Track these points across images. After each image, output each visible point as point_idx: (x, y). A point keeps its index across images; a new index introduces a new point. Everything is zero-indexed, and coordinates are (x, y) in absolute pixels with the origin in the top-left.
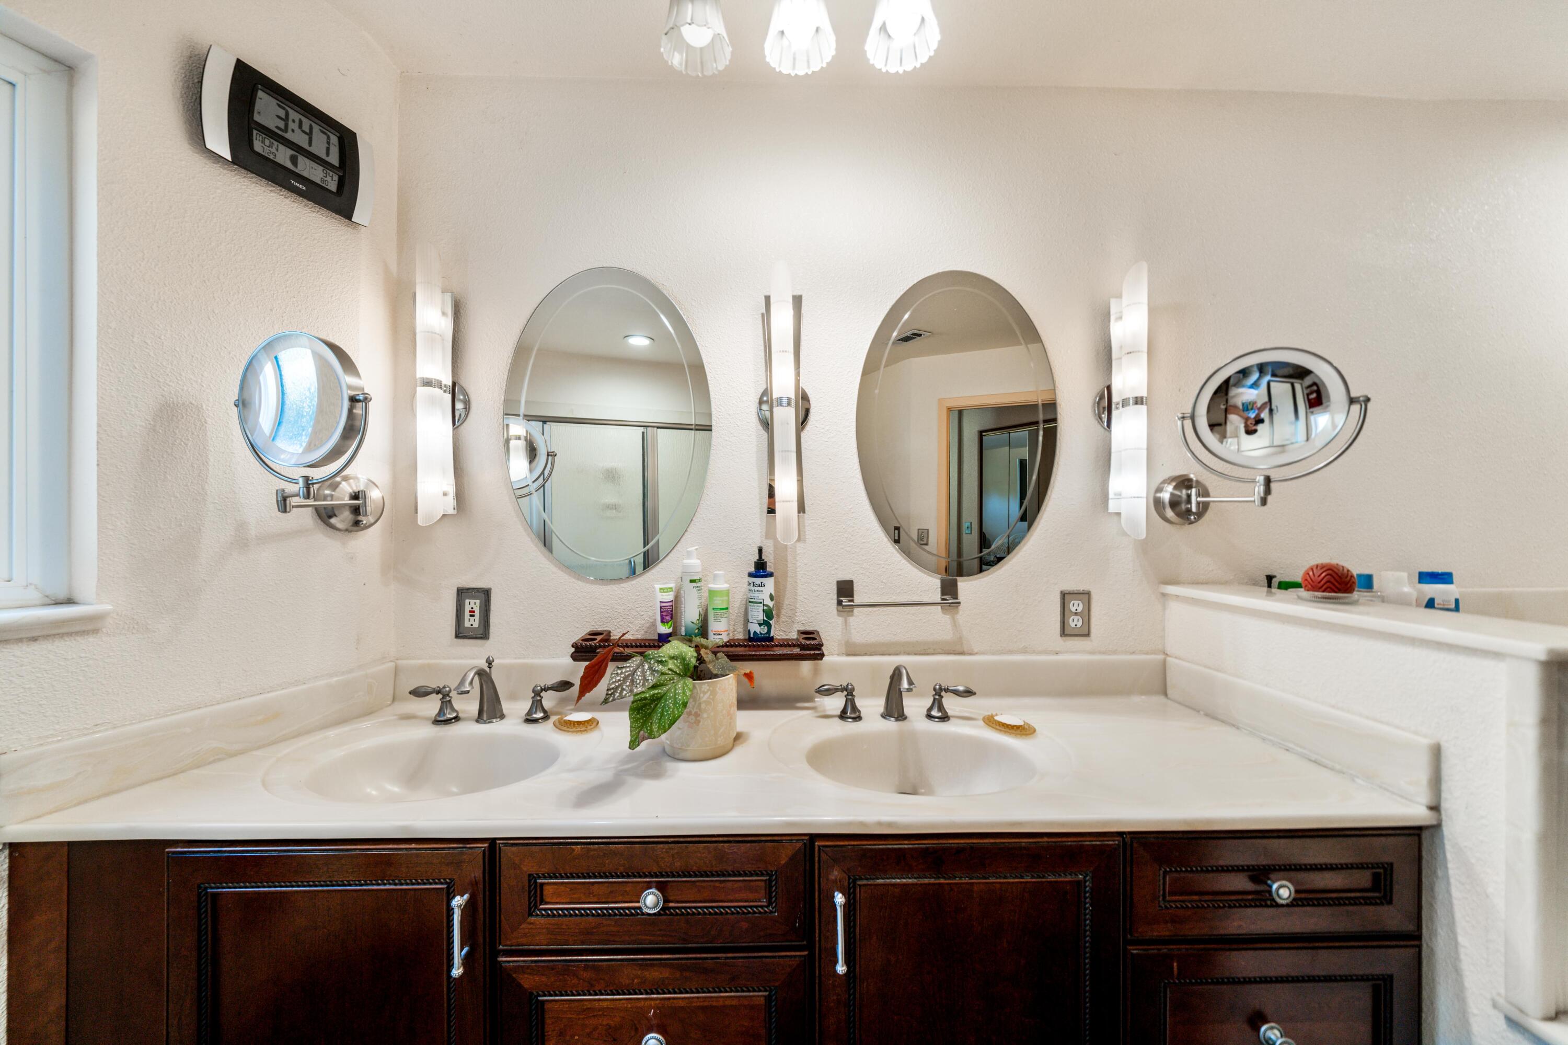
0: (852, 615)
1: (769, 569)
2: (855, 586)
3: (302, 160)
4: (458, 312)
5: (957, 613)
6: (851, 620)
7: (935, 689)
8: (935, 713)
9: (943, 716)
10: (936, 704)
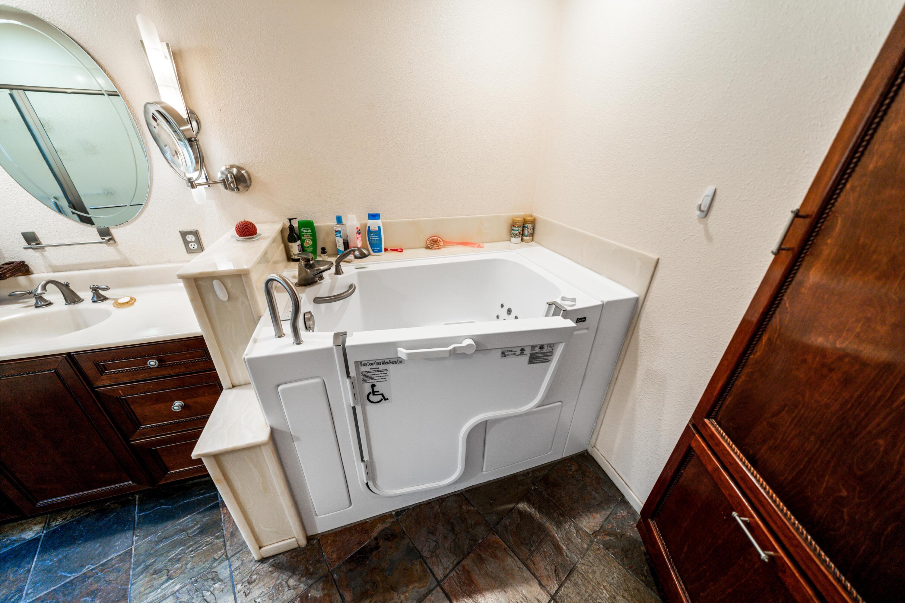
0: (45, 251)
2: (37, 235)
5: (117, 245)
6: (46, 254)
7: (90, 288)
8: (95, 299)
9: (105, 299)
10: (95, 295)
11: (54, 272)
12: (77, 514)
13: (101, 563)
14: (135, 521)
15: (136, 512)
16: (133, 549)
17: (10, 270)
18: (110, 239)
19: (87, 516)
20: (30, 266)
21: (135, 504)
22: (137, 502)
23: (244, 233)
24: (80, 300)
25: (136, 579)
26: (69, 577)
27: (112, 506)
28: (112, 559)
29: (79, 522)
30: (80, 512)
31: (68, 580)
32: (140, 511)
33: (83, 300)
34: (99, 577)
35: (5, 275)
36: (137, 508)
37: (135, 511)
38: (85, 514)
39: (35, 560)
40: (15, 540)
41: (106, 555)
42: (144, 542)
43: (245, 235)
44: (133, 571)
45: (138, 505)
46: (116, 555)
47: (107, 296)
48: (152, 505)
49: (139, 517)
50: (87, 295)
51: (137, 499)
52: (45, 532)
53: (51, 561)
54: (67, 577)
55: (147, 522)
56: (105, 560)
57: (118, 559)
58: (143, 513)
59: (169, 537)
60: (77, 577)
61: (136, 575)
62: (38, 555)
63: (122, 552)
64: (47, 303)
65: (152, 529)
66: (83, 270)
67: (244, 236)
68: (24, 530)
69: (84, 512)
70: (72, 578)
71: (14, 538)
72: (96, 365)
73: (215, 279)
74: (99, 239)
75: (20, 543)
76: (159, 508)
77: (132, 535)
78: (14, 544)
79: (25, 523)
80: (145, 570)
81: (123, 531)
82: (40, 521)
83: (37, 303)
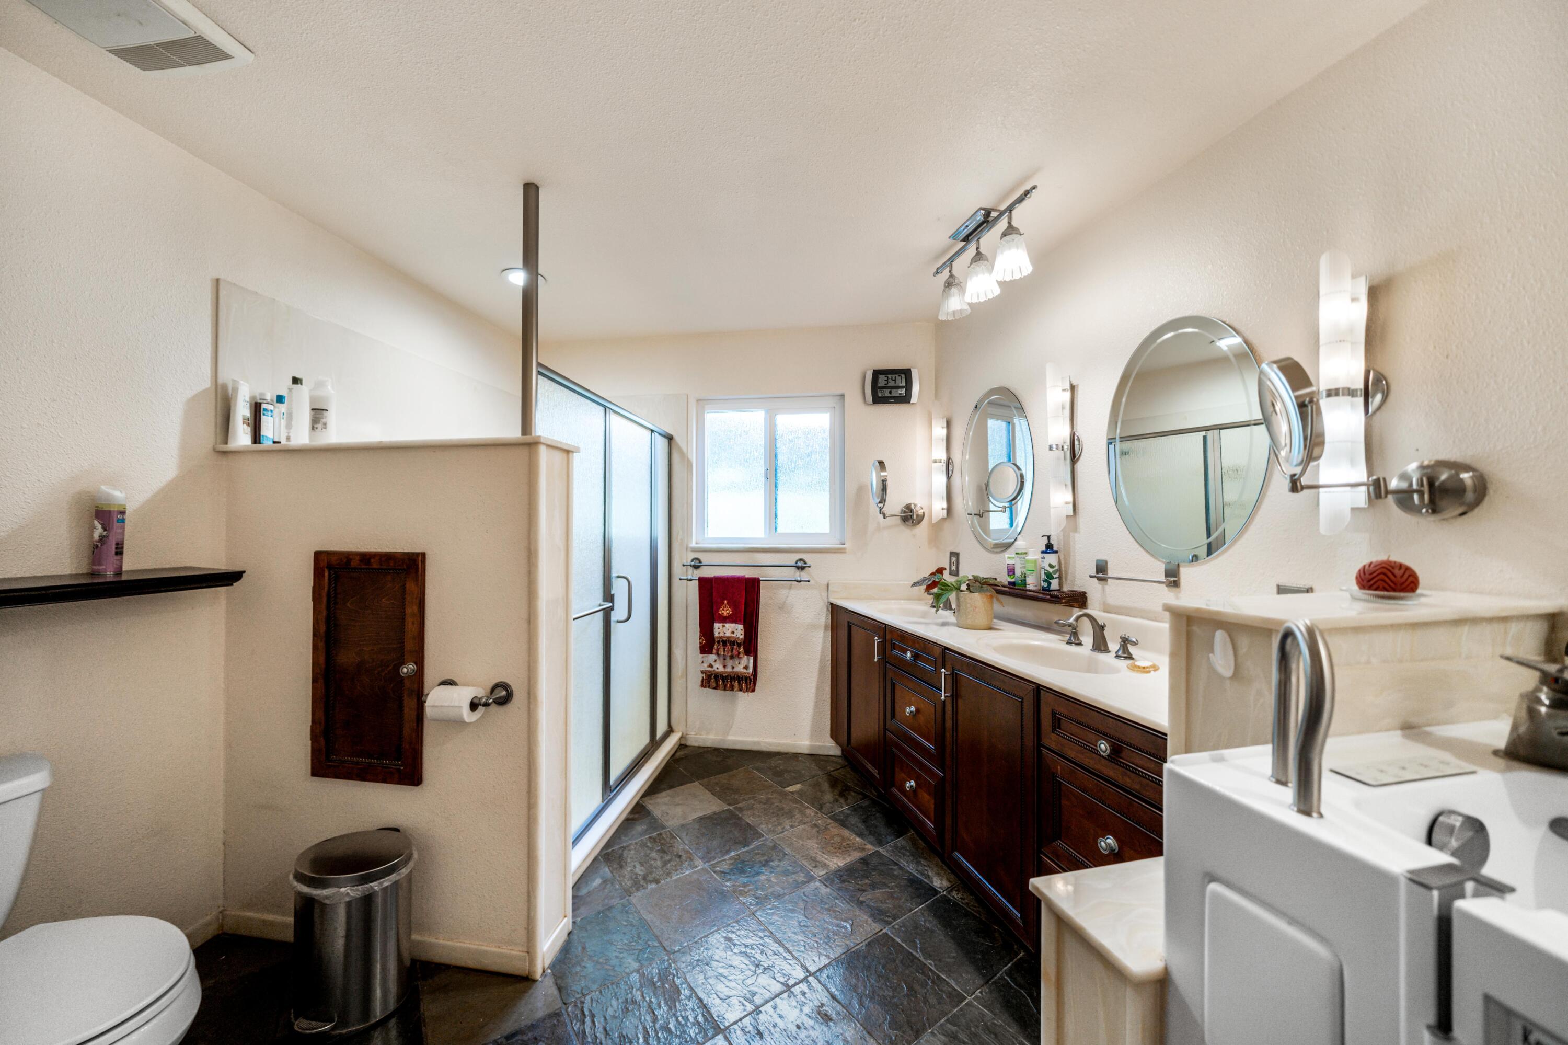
0: (1107, 584)
1: (1055, 549)
2: (1108, 564)
3: (893, 391)
4: (949, 424)
5: (1180, 592)
6: (1107, 587)
7: (1121, 638)
8: (1120, 653)
9: (1130, 657)
10: (1122, 648)
11: (1105, 612)
12: (973, 906)
13: (941, 975)
14: (996, 975)
15: (1005, 968)
16: (967, 1001)
17: (1069, 597)
18: (1175, 582)
19: (975, 918)
20: (1088, 600)
21: (1011, 960)
22: (1015, 960)
23: (1372, 582)
24: (1107, 650)
25: (939, 1033)
26: (917, 952)
27: (997, 935)
28: (948, 983)
29: (967, 915)
30: (975, 907)
31: (915, 953)
32: (1008, 974)
33: (1110, 652)
34: (927, 984)
35: (1061, 600)
36: (1009, 965)
37: (1006, 966)
38: (975, 914)
39: (921, 907)
40: (929, 876)
41: (949, 972)
42: (979, 1009)
43: (1375, 586)
44: (945, 1021)
45: (1013, 964)
46: (953, 985)
47: (1134, 656)
48: (1022, 982)
49: (1002, 978)
50: (1114, 646)
51: (1019, 957)
52: (945, 893)
53: (925, 921)
54: (915, 948)
55: (1002, 993)
56: (944, 977)
57: (950, 989)
58: (1009, 979)
59: (999, 1040)
60: (920, 960)
61: (943, 1029)
62: (925, 906)
63: (959, 989)
64: (1077, 642)
65: (998, 1007)
66: (1131, 616)
67: (1370, 588)
68: (938, 874)
69: (977, 912)
70: (918, 956)
71: (930, 874)
72: (1052, 714)
73: (1221, 628)
74: (1163, 579)
75: (928, 882)
76: (1024, 996)
77: (979, 986)
78: (926, 878)
79: (944, 870)
80: (951, 1037)
81: (979, 969)
82: (951, 880)
83: (1070, 639)
